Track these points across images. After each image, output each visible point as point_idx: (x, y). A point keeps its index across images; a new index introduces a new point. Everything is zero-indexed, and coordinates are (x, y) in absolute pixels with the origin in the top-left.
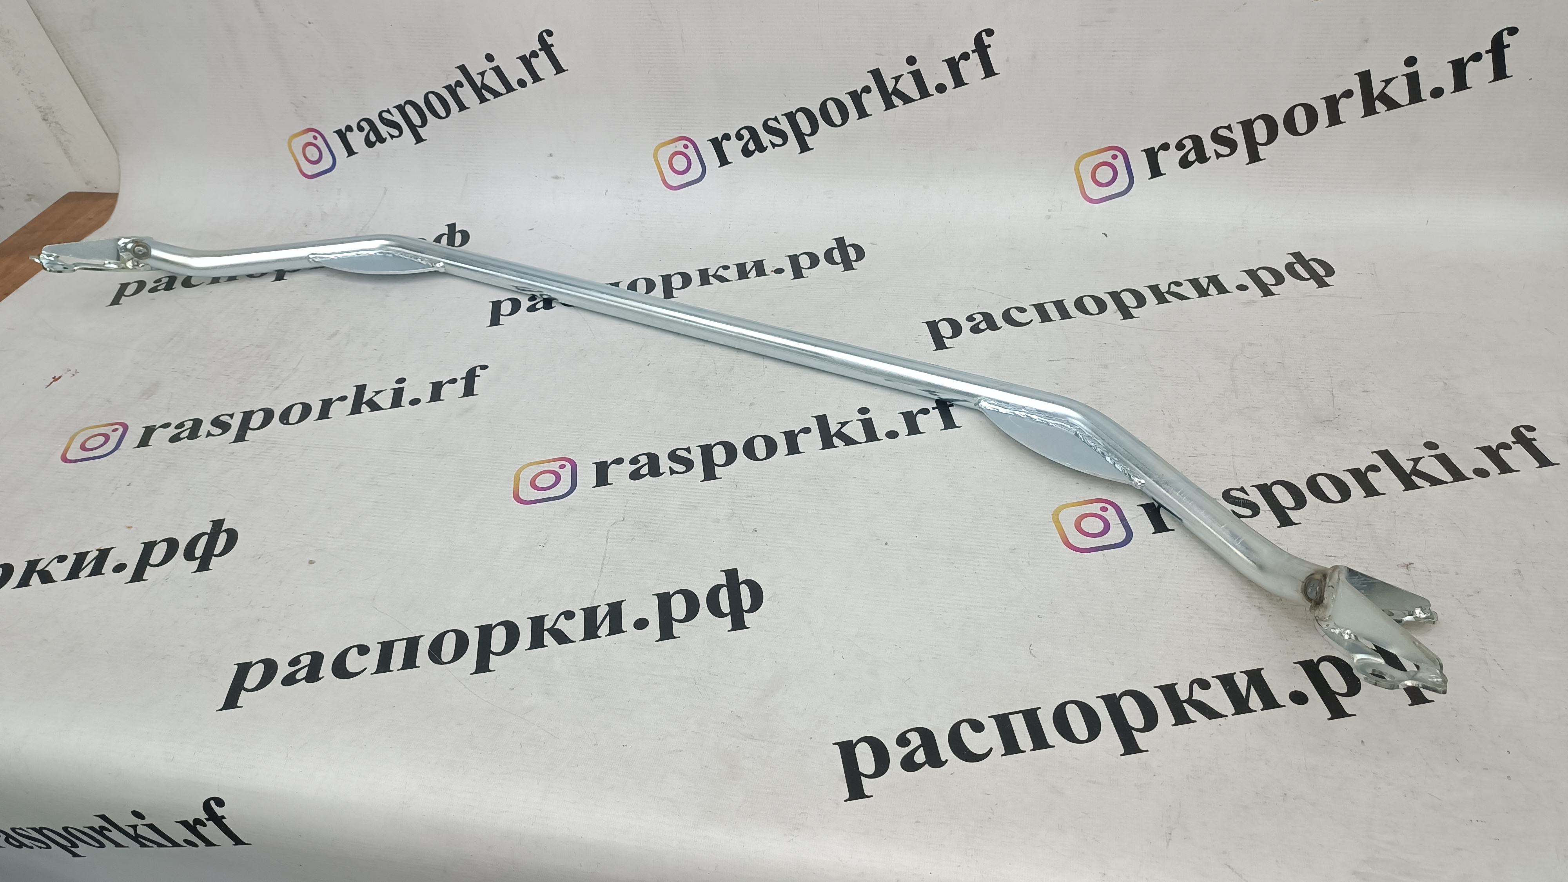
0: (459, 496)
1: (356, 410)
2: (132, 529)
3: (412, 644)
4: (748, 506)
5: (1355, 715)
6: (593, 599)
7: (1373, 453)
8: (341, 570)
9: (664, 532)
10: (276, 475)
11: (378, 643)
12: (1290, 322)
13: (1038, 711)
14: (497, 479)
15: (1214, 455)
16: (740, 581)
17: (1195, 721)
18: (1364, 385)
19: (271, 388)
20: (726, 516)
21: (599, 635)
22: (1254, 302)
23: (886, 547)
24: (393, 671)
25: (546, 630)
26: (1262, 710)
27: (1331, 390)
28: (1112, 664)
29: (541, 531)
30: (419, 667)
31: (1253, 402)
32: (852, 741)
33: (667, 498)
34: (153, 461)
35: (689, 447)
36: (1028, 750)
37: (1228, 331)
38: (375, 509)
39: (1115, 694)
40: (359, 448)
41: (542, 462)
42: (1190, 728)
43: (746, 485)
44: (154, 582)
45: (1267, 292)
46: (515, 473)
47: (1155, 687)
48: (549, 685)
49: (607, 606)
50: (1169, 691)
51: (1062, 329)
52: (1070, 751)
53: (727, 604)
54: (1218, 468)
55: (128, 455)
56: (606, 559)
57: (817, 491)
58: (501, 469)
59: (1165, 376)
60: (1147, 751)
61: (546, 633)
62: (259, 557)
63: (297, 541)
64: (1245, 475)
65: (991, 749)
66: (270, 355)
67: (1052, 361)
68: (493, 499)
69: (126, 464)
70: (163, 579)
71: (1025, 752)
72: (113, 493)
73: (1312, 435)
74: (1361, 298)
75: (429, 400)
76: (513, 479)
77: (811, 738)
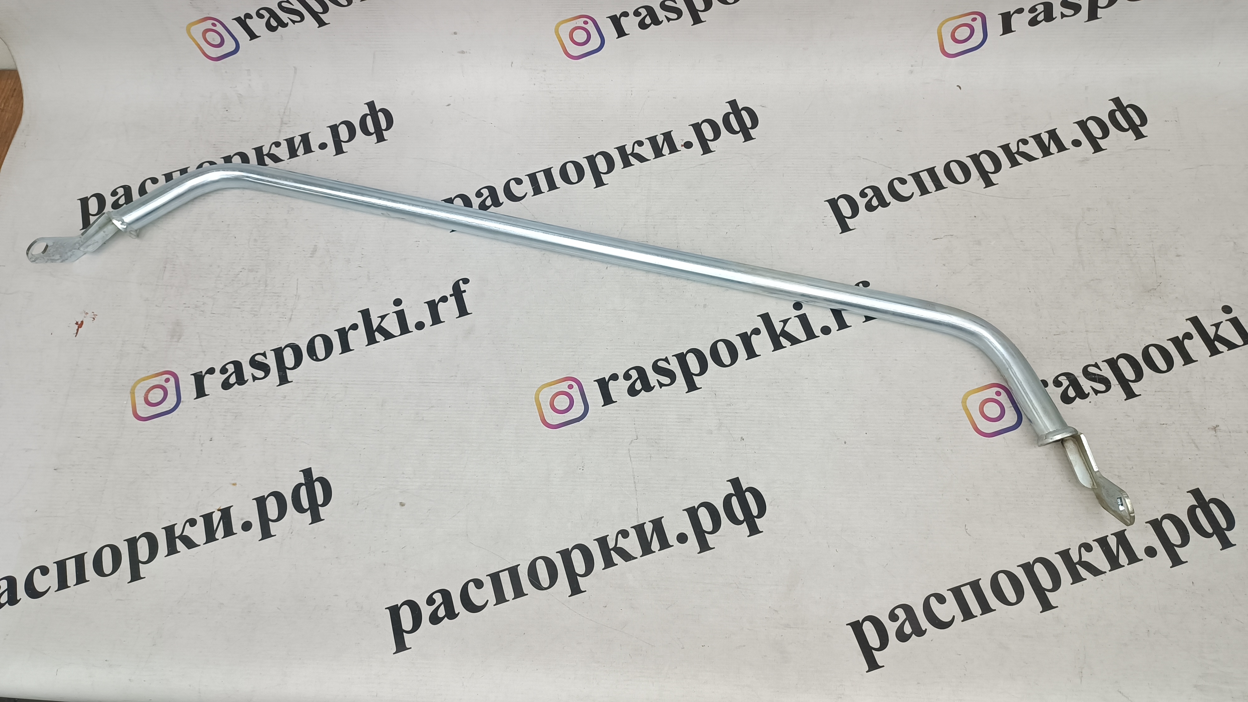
0: (497, 425)
1: (372, 340)
2: (237, 485)
3: (513, 572)
4: (731, 415)
5: (1187, 562)
6: (638, 517)
7: (1187, 320)
8: (430, 510)
9: (672, 447)
10: (333, 418)
11: (487, 576)
12: (1117, 181)
13: (980, 582)
14: (522, 404)
15: (1072, 332)
16: (744, 489)
17: (1086, 579)
18: (1176, 248)
19: (285, 319)
20: (716, 426)
21: (654, 550)
22: (1088, 160)
23: (845, 446)
24: (509, 601)
25: (612, 549)
26: (1128, 565)
27: (1153, 256)
28: (1024, 536)
29: (575, 455)
30: (527, 594)
31: (1096, 273)
32: (859, 621)
33: (664, 413)
34: (219, 412)
35: (666, 357)
36: (979, 616)
37: (1070, 195)
38: (431, 445)
39: (1029, 562)
40: (392, 381)
41: (552, 383)
42: (1082, 585)
43: (723, 393)
44: (282, 536)
45: (1097, 148)
46: (534, 397)
47: (1056, 553)
48: (631, 599)
49: (651, 523)
50: (1065, 555)
51: (939, 202)
52: (1006, 612)
53: (740, 511)
54: (1077, 345)
55: (194, 407)
56: (635, 478)
57: (780, 395)
58: (522, 394)
59: (1026, 250)
60: (1057, 607)
61: (612, 552)
62: (357, 503)
63: (381, 485)
64: (1097, 351)
65: (954, 617)
66: (266, 281)
67: (936, 239)
68: (526, 426)
69: (196, 416)
70: (289, 533)
71: (977, 616)
72: (202, 450)
73: (1142, 306)
74: (1169, 150)
75: (431, 323)
76: (535, 403)
77: (830, 622)
